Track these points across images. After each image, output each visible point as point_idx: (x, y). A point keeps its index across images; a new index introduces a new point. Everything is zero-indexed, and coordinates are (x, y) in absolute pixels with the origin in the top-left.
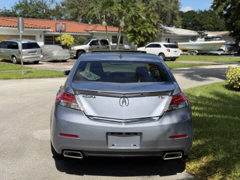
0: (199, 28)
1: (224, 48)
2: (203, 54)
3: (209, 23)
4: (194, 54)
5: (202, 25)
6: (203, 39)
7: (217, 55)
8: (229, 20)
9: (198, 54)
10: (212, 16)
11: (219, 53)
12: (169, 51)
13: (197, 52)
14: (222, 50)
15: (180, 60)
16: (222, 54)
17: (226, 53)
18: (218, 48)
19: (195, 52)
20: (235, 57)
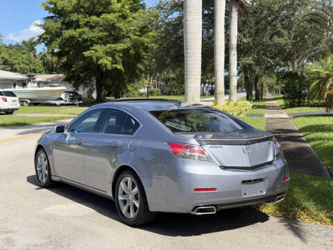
0: (9, 69)
1: (63, 96)
2: (36, 104)
3: (23, 62)
4: (25, 104)
5: (12, 65)
6: (36, 84)
7: (55, 105)
8: (65, 59)
9: (30, 104)
10: (24, 53)
11: (58, 102)
12: (6, 101)
13: (29, 101)
14: (61, 99)
15: (21, 113)
16: (62, 105)
17: (68, 102)
18: (57, 97)
19: (26, 102)
20: (81, 108)
